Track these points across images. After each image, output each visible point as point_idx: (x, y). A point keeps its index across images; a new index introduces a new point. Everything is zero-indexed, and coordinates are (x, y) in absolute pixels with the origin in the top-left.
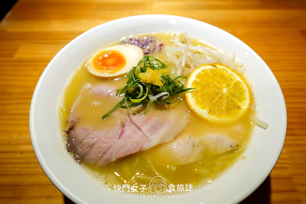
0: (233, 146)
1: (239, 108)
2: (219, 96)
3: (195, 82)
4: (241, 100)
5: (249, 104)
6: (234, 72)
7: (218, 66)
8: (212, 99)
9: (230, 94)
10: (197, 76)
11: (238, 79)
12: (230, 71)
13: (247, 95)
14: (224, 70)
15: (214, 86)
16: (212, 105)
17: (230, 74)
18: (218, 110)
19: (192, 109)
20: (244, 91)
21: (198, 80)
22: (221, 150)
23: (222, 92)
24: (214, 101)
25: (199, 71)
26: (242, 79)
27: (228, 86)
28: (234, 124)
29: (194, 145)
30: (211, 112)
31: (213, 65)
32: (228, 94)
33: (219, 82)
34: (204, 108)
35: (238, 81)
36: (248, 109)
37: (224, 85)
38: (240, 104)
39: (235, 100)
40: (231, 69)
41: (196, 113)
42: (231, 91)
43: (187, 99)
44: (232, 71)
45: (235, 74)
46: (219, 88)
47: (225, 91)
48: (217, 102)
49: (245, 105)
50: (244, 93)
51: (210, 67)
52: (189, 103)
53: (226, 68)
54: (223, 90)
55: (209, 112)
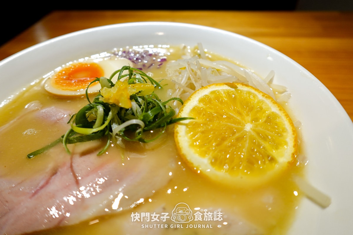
1: (272, 160)
2: (237, 135)
3: (195, 110)
4: (277, 145)
5: (293, 154)
6: (266, 97)
7: (240, 87)
8: (224, 139)
9: (258, 134)
10: (201, 100)
11: (274, 109)
12: (260, 96)
14: (250, 93)
15: (229, 118)
16: (221, 151)
17: (260, 101)
18: (232, 160)
19: (183, 155)
20: (284, 130)
21: (201, 105)
23: (243, 129)
24: (227, 143)
26: (280, 110)
27: (255, 120)
28: (259, 189)
30: (217, 162)
31: (232, 85)
32: (253, 133)
33: (239, 113)
34: (203, 154)
35: (273, 113)
36: (289, 163)
37: (249, 118)
38: (274, 153)
39: (265, 144)
40: (263, 93)
41: (188, 162)
42: (260, 129)
43: (177, 136)
44: (263, 96)
45: (268, 102)
46: (239, 123)
47: (248, 127)
48: (232, 145)
49: (283, 156)
50: (285, 134)
51: (226, 88)
52: (178, 143)
53: (253, 91)
54: (245, 126)
55: (212, 163)
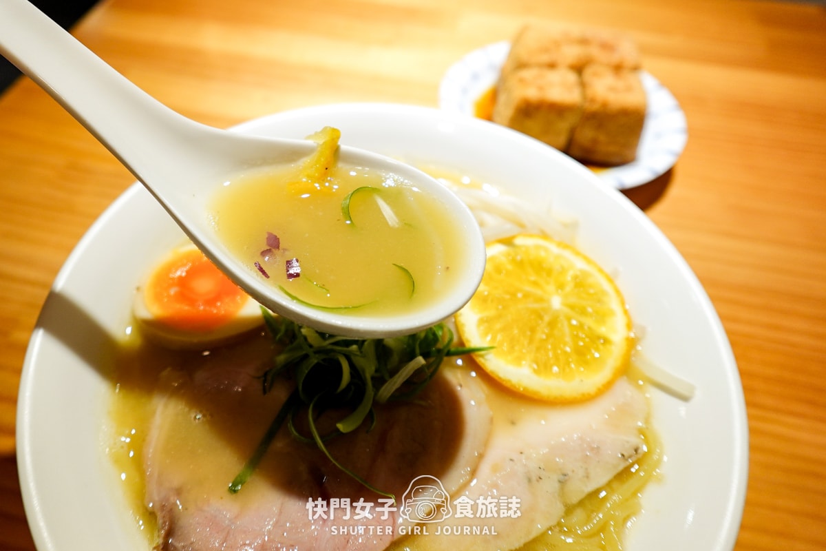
0: (625, 454)
1: (606, 341)
2: (547, 318)
4: (602, 317)
6: (564, 248)
7: (519, 241)
8: (533, 330)
9: (572, 307)
11: (580, 265)
12: (554, 249)
13: (614, 304)
14: (538, 247)
15: (527, 296)
16: (538, 349)
18: (557, 357)
20: (604, 293)
22: (601, 477)
23: (550, 307)
24: (540, 335)
26: (589, 263)
27: (561, 287)
30: (542, 367)
31: (508, 242)
32: (567, 310)
33: (535, 284)
34: (518, 361)
35: (580, 271)
37: (551, 288)
38: (603, 330)
39: (589, 322)
40: (556, 241)
41: (504, 381)
42: (573, 300)
44: (559, 246)
45: (567, 254)
46: (540, 300)
47: (556, 302)
48: (549, 336)
49: (617, 332)
50: (606, 299)
53: (541, 242)
54: (551, 301)
55: (535, 371)
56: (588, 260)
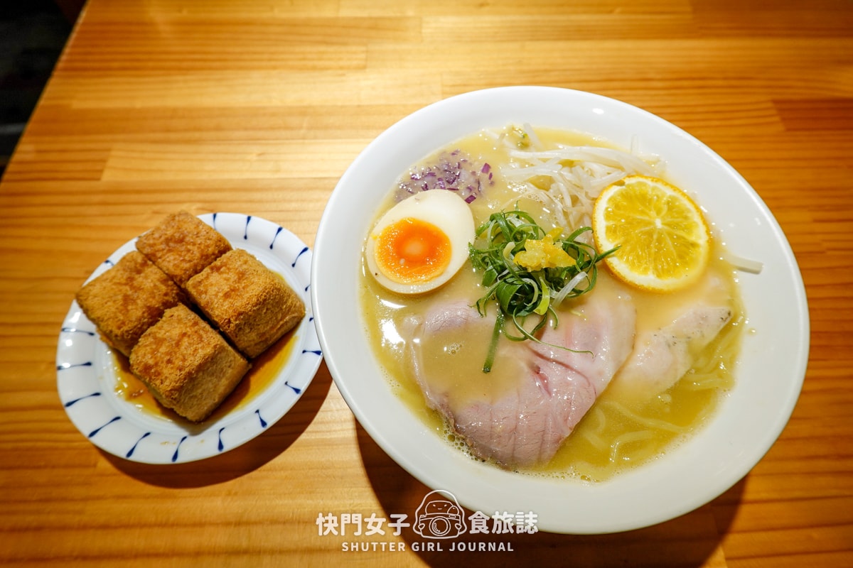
0: (724, 318)
1: (694, 245)
3: (611, 231)
4: (688, 229)
5: (707, 232)
6: (656, 181)
7: (627, 181)
8: (648, 247)
9: (668, 225)
10: (608, 216)
11: (669, 192)
12: (650, 183)
13: (696, 218)
14: (640, 184)
15: (639, 222)
16: (655, 259)
17: (654, 189)
19: (630, 282)
20: (689, 211)
21: (611, 223)
22: (711, 335)
23: (655, 227)
24: (653, 250)
25: (602, 205)
26: (675, 190)
27: (659, 212)
28: (703, 277)
29: (669, 346)
30: (660, 273)
31: (621, 183)
32: (666, 227)
33: (643, 212)
34: (645, 271)
35: (670, 197)
36: (708, 241)
37: (653, 213)
38: (692, 238)
39: (682, 234)
40: (650, 177)
42: (669, 220)
43: (613, 268)
44: (652, 181)
45: (659, 185)
46: (649, 223)
47: (659, 223)
48: (659, 249)
49: (700, 236)
50: (689, 215)
51: (616, 189)
52: (619, 274)
53: (641, 180)
54: (655, 223)
55: (657, 276)
56: (675, 188)
